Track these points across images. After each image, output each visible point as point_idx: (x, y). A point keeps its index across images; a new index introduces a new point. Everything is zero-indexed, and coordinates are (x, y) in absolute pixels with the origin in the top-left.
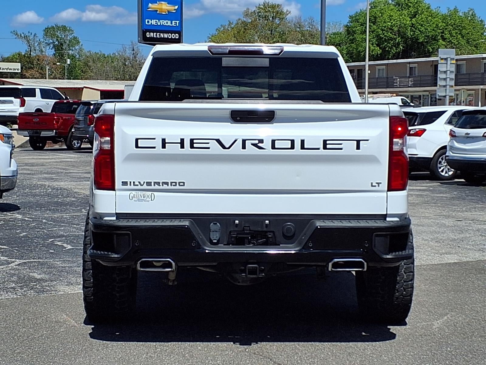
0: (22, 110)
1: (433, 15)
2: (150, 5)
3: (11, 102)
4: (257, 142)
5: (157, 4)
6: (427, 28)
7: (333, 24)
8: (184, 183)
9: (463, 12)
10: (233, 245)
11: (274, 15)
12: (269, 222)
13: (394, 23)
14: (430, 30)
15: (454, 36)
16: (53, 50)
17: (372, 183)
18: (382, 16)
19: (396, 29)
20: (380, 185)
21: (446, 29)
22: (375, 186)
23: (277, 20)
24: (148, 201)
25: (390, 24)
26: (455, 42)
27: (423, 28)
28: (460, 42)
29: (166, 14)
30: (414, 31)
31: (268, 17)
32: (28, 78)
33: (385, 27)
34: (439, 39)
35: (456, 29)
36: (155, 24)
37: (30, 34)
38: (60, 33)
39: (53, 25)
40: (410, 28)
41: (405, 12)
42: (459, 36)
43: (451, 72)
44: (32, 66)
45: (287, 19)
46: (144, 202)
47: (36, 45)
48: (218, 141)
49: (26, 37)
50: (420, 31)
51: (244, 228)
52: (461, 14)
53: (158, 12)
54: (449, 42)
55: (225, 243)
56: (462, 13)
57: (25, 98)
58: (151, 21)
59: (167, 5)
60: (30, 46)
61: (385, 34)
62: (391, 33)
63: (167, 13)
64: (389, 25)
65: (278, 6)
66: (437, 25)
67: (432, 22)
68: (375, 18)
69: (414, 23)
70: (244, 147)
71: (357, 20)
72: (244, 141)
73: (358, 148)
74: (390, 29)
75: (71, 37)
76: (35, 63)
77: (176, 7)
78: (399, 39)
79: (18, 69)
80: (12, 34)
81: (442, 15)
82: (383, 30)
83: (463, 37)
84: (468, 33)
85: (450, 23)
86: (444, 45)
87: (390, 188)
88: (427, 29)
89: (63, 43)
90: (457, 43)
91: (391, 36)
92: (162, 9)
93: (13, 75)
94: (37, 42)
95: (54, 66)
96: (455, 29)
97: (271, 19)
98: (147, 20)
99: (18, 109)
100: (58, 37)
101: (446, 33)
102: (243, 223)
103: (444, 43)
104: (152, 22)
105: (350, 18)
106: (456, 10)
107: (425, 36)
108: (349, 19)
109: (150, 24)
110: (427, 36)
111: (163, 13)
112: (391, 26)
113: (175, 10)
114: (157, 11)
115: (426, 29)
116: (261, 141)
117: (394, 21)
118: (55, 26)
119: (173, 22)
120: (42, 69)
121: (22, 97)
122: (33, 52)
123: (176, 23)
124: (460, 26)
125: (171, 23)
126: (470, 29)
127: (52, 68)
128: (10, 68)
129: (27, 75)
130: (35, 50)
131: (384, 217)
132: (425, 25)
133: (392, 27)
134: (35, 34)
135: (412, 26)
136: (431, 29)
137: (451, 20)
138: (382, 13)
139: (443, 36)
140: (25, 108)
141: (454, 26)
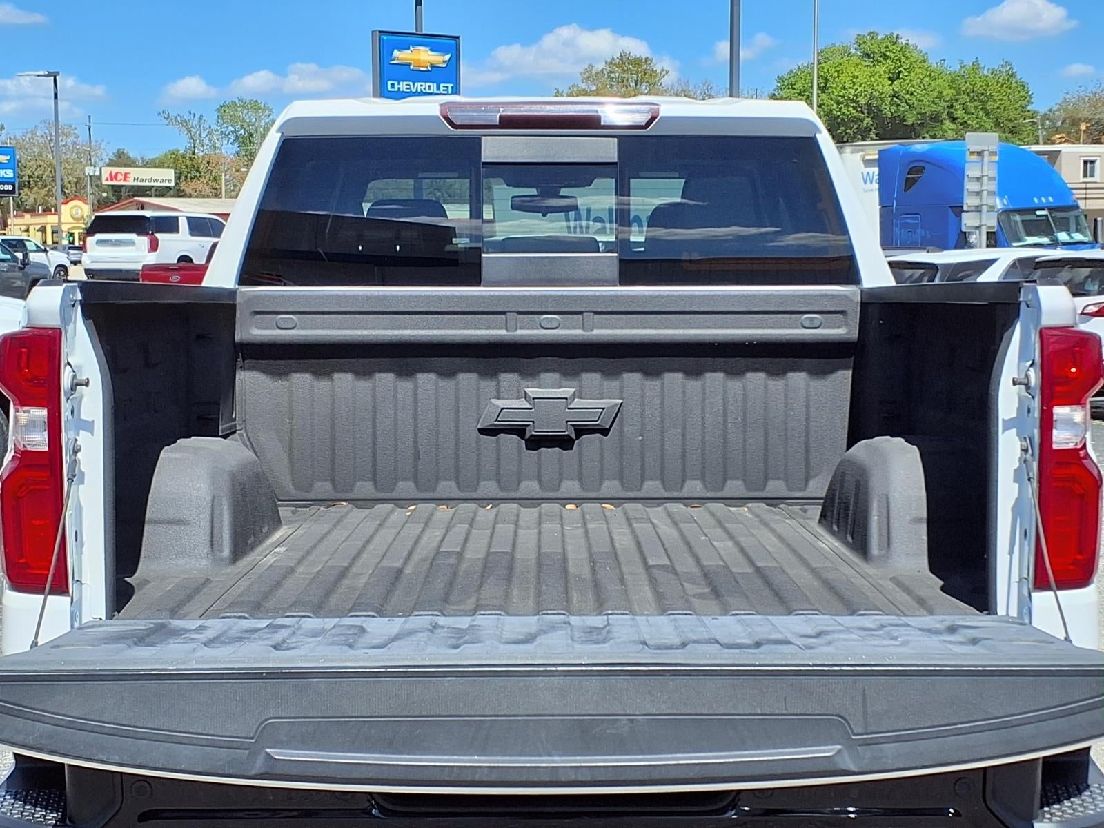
0: (152, 259)
1: (933, 74)
2: (396, 53)
3: (131, 243)
5: (409, 52)
6: (921, 98)
7: (748, 92)
9: (991, 68)
11: (638, 77)
13: (860, 89)
14: (927, 103)
15: (972, 114)
16: (236, 145)
18: (838, 76)
19: (863, 101)
21: (957, 100)
23: (644, 87)
25: (852, 91)
26: (973, 123)
27: (914, 99)
28: (982, 123)
29: (428, 71)
30: (898, 105)
31: (627, 80)
32: (190, 196)
33: (843, 97)
34: (945, 119)
35: (975, 101)
36: (405, 90)
37: (192, 116)
38: (248, 113)
39: (233, 100)
40: (889, 99)
41: (881, 69)
42: (981, 113)
43: (991, 179)
44: (198, 175)
45: (663, 85)
47: (203, 135)
49: (184, 122)
50: (907, 104)
52: (985, 73)
53: (412, 67)
54: (961, 124)
56: (989, 69)
57: (158, 235)
58: (399, 84)
59: (430, 53)
60: (192, 138)
61: (843, 110)
62: (854, 108)
63: (429, 68)
64: (850, 93)
65: (646, 61)
66: (940, 93)
67: (931, 89)
68: (827, 80)
69: (896, 90)
71: (792, 85)
74: (853, 101)
75: (267, 121)
76: (202, 169)
77: (447, 57)
78: (868, 120)
79: (169, 181)
80: (160, 118)
81: (950, 74)
82: (838, 103)
83: (988, 114)
84: (998, 108)
85: (963, 89)
86: (953, 130)
88: (922, 101)
89: (252, 132)
90: (978, 126)
91: (854, 113)
92: (419, 60)
93: (163, 192)
94: (204, 130)
95: (237, 174)
96: (973, 100)
97: (633, 84)
98: (389, 83)
99: (146, 256)
100: (243, 121)
101: (957, 107)
103: (953, 126)
104: (401, 86)
105: (778, 82)
106: (976, 67)
107: (918, 114)
108: (776, 83)
109: (396, 90)
110: (921, 114)
111: (422, 69)
112: (854, 95)
113: (445, 62)
114: (409, 64)
115: (920, 101)
117: (860, 86)
118: (237, 102)
119: (441, 85)
120: (215, 179)
121: (153, 234)
122: (199, 150)
123: (448, 87)
124: (983, 94)
125: (438, 88)
126: (1001, 100)
127: (234, 178)
128: (154, 178)
129: (188, 191)
130: (203, 146)
132: (918, 94)
133: (857, 98)
134: (201, 116)
135: (893, 96)
136: (929, 101)
137: (966, 83)
138: (838, 72)
139: (952, 113)
140: (158, 255)
141: (972, 95)
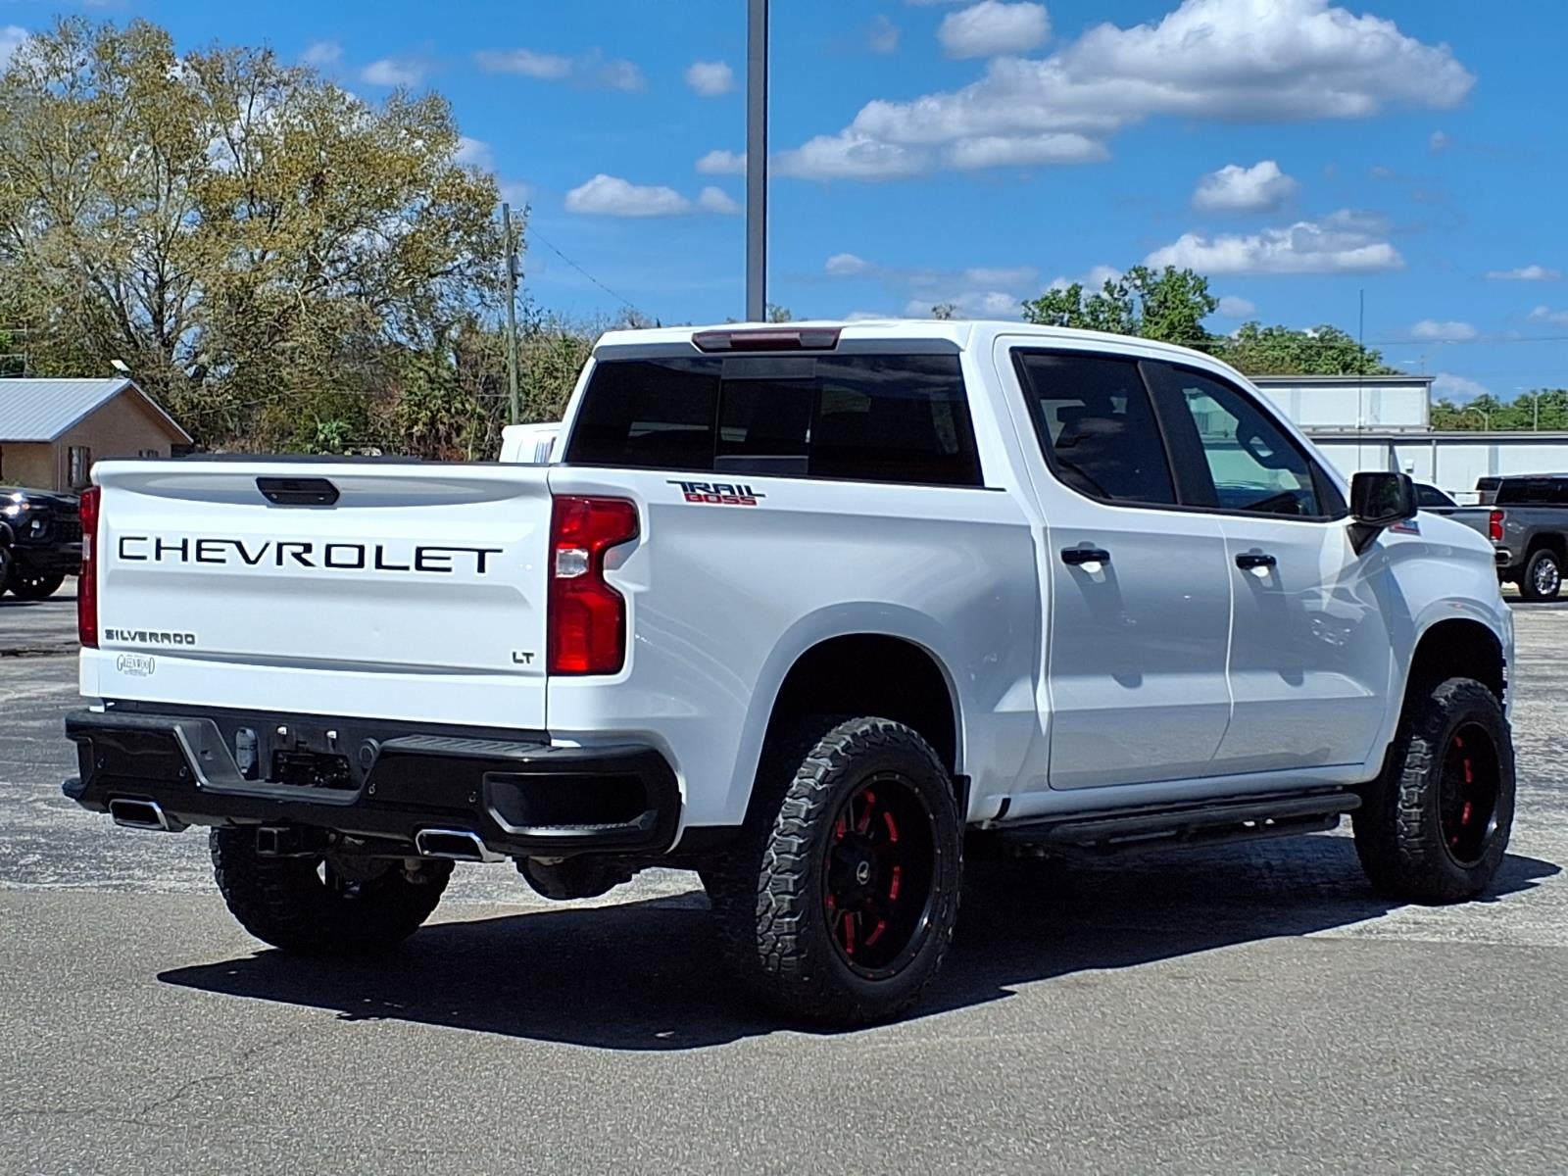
4: (300, 549)
8: (192, 636)
10: (286, 782)
12: (338, 735)
17: (514, 655)
20: (531, 658)
22: (521, 661)
24: (145, 675)
46: (138, 677)
48: (239, 545)
51: (297, 746)
55: (268, 777)
70: (279, 562)
72: (280, 546)
73: (481, 568)
87: (554, 668)
102: (294, 733)
116: (308, 548)
131: (542, 737)
